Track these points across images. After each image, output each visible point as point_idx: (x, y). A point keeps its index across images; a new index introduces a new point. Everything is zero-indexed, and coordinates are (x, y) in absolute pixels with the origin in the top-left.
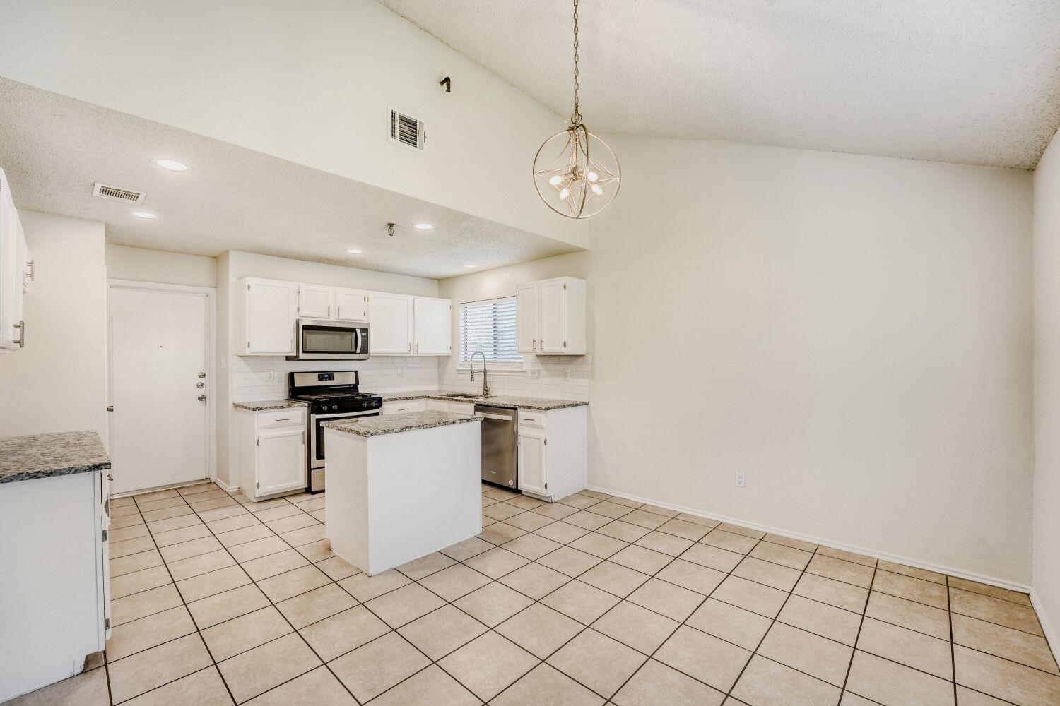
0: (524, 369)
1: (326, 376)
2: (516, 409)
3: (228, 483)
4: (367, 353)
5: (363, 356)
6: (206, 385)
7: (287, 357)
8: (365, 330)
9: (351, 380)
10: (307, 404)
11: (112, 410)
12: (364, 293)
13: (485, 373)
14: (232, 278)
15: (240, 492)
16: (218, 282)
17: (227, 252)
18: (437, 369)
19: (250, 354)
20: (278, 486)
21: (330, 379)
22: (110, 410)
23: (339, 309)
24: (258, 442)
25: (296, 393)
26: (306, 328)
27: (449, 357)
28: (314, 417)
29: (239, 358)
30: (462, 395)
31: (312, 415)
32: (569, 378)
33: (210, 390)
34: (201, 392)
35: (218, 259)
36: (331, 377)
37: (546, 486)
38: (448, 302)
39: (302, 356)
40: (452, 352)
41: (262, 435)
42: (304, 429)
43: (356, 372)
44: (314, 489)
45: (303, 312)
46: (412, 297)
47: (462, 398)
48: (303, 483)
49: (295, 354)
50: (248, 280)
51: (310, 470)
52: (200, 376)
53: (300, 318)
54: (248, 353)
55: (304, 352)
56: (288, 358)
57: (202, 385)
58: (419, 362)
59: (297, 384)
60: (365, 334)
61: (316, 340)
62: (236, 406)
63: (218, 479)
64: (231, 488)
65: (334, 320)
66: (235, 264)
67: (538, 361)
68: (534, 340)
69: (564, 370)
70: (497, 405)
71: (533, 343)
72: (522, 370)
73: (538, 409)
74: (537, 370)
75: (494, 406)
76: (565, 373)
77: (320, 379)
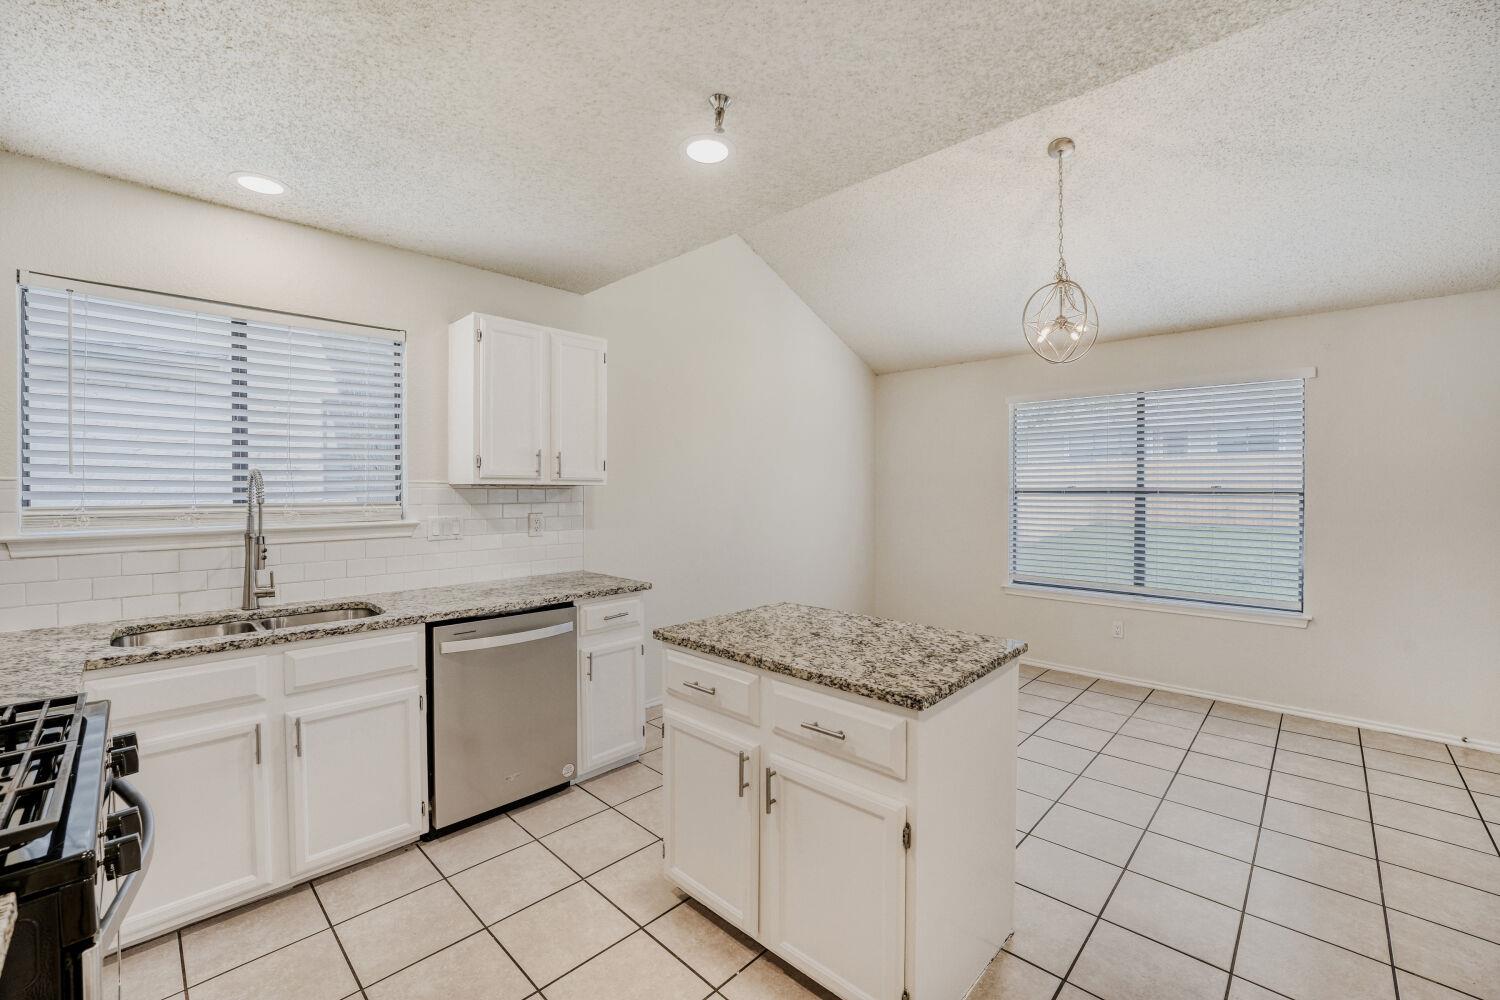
0: (412, 519)
32: (541, 531)
67: (456, 497)
68: (540, 451)
69: (532, 516)
70: (524, 606)
71: (536, 458)
72: (400, 522)
73: (635, 590)
74: (457, 520)
75: (500, 615)
76: (533, 524)
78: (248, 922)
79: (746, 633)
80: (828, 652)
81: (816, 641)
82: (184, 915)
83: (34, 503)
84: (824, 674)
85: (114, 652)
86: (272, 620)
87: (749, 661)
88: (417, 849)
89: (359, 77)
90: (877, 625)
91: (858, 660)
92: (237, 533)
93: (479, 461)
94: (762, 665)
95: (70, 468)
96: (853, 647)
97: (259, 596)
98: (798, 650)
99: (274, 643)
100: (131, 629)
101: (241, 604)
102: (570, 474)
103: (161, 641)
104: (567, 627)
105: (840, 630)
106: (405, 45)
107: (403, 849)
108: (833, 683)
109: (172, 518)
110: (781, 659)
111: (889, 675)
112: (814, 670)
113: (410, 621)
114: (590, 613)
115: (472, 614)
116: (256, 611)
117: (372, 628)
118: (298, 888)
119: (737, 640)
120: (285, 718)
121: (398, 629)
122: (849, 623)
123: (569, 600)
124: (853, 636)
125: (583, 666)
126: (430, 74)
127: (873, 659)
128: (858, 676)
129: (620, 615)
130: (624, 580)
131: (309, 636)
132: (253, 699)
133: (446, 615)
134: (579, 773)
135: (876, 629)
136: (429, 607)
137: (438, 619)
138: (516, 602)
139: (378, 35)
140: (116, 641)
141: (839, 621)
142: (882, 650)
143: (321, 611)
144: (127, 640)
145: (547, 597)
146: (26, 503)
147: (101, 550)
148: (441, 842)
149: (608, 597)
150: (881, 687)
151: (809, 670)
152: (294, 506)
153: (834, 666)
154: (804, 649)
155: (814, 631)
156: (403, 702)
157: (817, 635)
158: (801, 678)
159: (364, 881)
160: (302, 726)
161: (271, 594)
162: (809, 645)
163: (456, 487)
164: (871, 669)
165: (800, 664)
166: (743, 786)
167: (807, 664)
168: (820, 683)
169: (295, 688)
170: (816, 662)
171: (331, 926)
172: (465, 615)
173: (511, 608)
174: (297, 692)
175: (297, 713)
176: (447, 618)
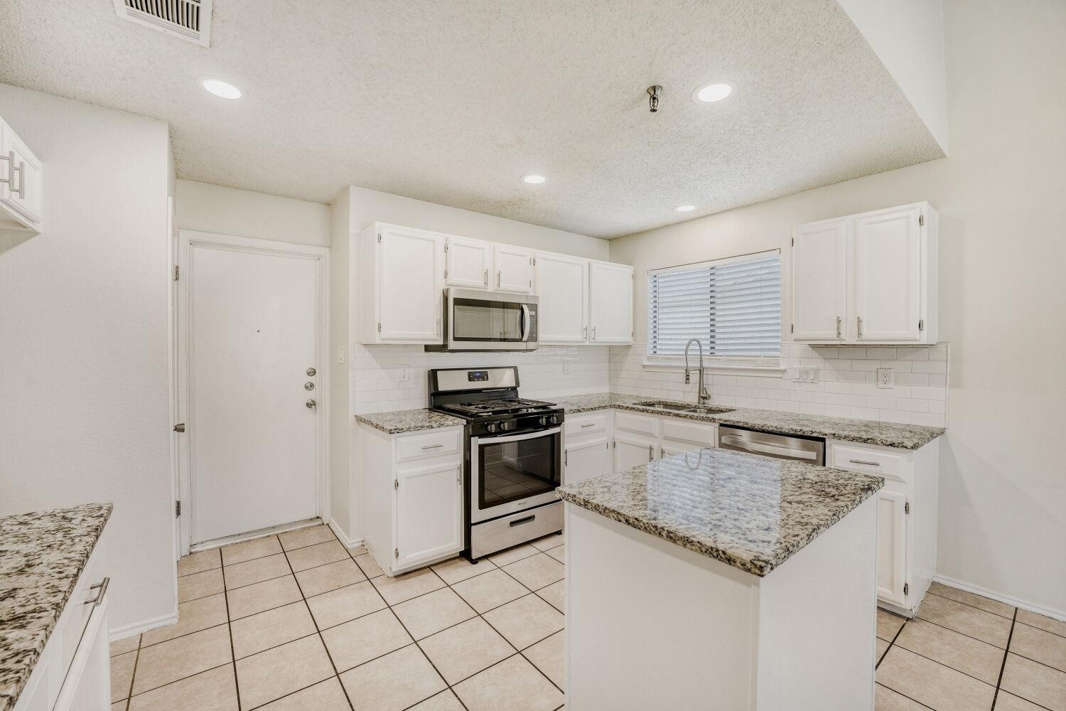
0: (782, 367)
1: (478, 374)
2: (823, 440)
3: (347, 532)
4: (536, 341)
5: (531, 345)
6: (317, 386)
7: (425, 346)
8: (534, 307)
9: (506, 380)
10: (464, 422)
11: (183, 430)
12: (529, 252)
13: (701, 371)
14: (353, 228)
15: (364, 549)
16: (333, 238)
17: (346, 190)
18: (608, 364)
19: (380, 342)
20: (423, 552)
21: (484, 380)
22: (179, 429)
23: (499, 275)
24: (397, 485)
25: (440, 402)
26: (458, 302)
27: (629, 347)
28: (476, 442)
29: (363, 348)
30: (659, 403)
31: (473, 439)
32: (891, 385)
33: (322, 393)
34: (310, 395)
35: (332, 206)
36: (484, 377)
37: (906, 590)
38: (626, 270)
39: (452, 344)
40: (634, 339)
41: (402, 472)
42: (459, 461)
43: (515, 369)
44: (475, 555)
45: (453, 279)
46: (587, 260)
47: (661, 409)
48: (459, 546)
49: (441, 342)
50: (381, 227)
51: (468, 525)
52: (308, 374)
53: (449, 287)
54: (378, 341)
55: (456, 339)
56: (428, 348)
57: (312, 385)
58: (576, 353)
59: (443, 387)
60: (533, 313)
61: (469, 321)
62: (360, 420)
63: (332, 519)
64: (352, 542)
65: (492, 291)
66: (358, 207)
67: (814, 353)
68: (839, 317)
69: (880, 370)
70: (776, 430)
71: (837, 323)
72: (776, 368)
73: (891, 445)
74: (812, 369)
75: (763, 431)
76: (881, 378)
77: (470, 379)
83: (658, 352)
93: (792, 328)
97: (703, 398)
99: (658, 413)
103: (657, 408)
115: (740, 425)
117: (691, 418)
120: (660, 447)
121: (704, 422)
123: (827, 437)
129: (871, 464)
132: (651, 435)
133: (726, 421)
146: (655, 352)
147: (670, 371)
152: (727, 356)
172: (735, 425)
173: (765, 428)
174: (666, 438)
175: (664, 448)
176: (725, 423)
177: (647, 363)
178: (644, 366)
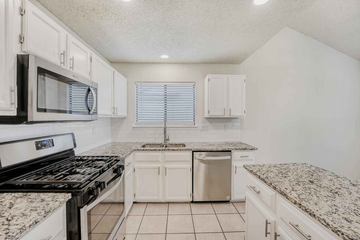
1: (46, 142)
2: (230, 151)
5: (94, 117)
8: (96, 90)
23: (72, 60)
27: (124, 118)
36: (50, 144)
40: (128, 114)
43: (73, 134)
45: (29, 46)
46: (113, 69)
55: (39, 110)
60: (96, 94)
67: (206, 121)
68: (225, 108)
69: (225, 126)
71: (224, 110)
72: (194, 126)
73: (251, 149)
74: (206, 126)
75: (210, 151)
76: (225, 127)
77: (38, 148)
78: (157, 206)
79: (277, 174)
80: (312, 193)
81: (309, 185)
82: (148, 200)
83: (138, 121)
84: (302, 205)
85: (142, 148)
86: (168, 145)
87: (271, 186)
88: (189, 204)
89: (167, 24)
90: (354, 185)
91: (329, 203)
92: (163, 127)
93: (209, 111)
94: (276, 190)
95: (141, 115)
96: (330, 194)
97: (167, 140)
98: (297, 187)
99: (162, 150)
100: (147, 144)
101: (164, 141)
102: (234, 114)
104: (228, 157)
105: (327, 182)
106: (170, 10)
107: (187, 203)
108: (306, 210)
109: (154, 124)
110: (285, 189)
111: (345, 219)
112: (298, 201)
113: (189, 150)
114: (236, 155)
115: (203, 150)
116: (165, 143)
118: (167, 203)
119: (271, 176)
120: (164, 166)
121: (185, 151)
122: (335, 180)
123: (230, 150)
124: (334, 188)
125: (233, 170)
126: (178, 15)
127: (339, 205)
128: (322, 212)
129: (246, 156)
130: (249, 146)
131: (168, 150)
132: (158, 161)
133: (196, 149)
134: (232, 199)
135: (351, 187)
136: (195, 147)
137: (195, 150)
138: (214, 148)
139: (164, 11)
140: (144, 146)
141: (330, 178)
142: (349, 201)
143: (177, 145)
144: (146, 146)
145: (223, 148)
146: (137, 121)
147: (148, 129)
148: (195, 204)
149: (242, 150)
150: (335, 226)
151: (295, 199)
152: (174, 122)
153: (311, 202)
154: (300, 188)
155: (311, 180)
156: (187, 169)
157: (312, 182)
158: (291, 201)
159: (178, 207)
160: (167, 169)
161: (168, 140)
162: (304, 187)
163: (206, 118)
164: (334, 211)
165: (293, 195)
166: (267, 233)
167: (296, 196)
168: (300, 207)
169: (166, 161)
170: (301, 197)
171: (168, 215)
172: (201, 150)
173: (213, 150)
174: (166, 162)
175: (166, 166)
176: (197, 150)
177: (134, 126)
178: (133, 128)
